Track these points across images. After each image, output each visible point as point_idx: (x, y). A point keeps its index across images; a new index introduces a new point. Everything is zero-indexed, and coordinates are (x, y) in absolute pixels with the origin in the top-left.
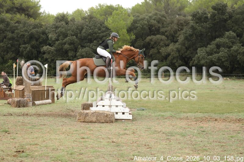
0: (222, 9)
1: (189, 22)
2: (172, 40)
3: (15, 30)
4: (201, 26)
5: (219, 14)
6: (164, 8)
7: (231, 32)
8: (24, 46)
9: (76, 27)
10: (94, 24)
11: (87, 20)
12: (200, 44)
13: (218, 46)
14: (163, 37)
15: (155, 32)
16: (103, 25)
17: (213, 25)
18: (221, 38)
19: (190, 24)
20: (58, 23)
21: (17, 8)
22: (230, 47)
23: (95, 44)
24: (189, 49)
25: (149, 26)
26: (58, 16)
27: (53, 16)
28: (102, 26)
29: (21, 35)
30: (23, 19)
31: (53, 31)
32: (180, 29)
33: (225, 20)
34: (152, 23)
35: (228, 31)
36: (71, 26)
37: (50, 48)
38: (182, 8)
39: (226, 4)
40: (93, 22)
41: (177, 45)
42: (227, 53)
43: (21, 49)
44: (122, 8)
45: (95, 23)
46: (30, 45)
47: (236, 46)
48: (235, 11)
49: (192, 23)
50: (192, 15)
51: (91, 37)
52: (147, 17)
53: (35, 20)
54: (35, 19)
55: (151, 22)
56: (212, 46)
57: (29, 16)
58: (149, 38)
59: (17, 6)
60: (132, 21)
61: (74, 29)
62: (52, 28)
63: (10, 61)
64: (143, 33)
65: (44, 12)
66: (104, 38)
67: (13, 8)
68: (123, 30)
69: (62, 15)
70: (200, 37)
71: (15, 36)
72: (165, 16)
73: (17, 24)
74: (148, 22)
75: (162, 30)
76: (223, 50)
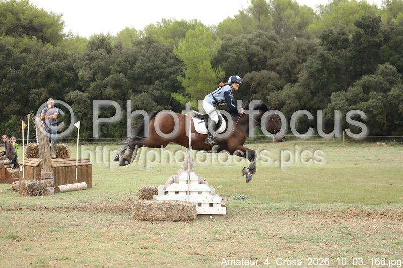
0: (372, 26)
1: (315, 47)
2: (288, 78)
3: (21, 64)
4: (337, 55)
5: (366, 34)
6: (274, 25)
7: (388, 65)
8: (35, 91)
9: (124, 57)
10: (154, 54)
11: (143, 46)
12: (336, 84)
13: (366, 89)
14: (273, 74)
15: (259, 66)
16: (170, 54)
17: (356, 53)
18: (371, 75)
19: (318, 51)
20: (94, 51)
21: (24, 27)
22: (386, 91)
23: (157, 87)
24: (317, 94)
25: (249, 56)
26: (94, 40)
27: (84, 40)
28: (169, 56)
29: (32, 72)
30: (34, 46)
31: (85, 65)
32: (300, 61)
33: (377, 43)
34: (254, 51)
35: (383, 63)
36: (116, 56)
37: (80, 95)
38: (303, 25)
39: (380, 17)
40: (152, 50)
41: (297, 88)
42: (382, 101)
43: (31, 97)
44: (202, 25)
45: (157, 51)
46: (46, 90)
47: (397, 89)
48: (394, 29)
49: (321, 50)
50: (321, 36)
51: (150, 75)
52: (244, 40)
53: (55, 48)
54: (54, 45)
55: (251, 48)
56: (355, 89)
57: (45, 40)
58: (248, 75)
59: (24, 24)
60: (220, 47)
61: (120, 62)
62: (83, 60)
63: (14, 117)
64: (238, 67)
65: (70, 33)
66: (172, 76)
67: (17, 26)
68: (205, 63)
69: (101, 38)
70: (335, 73)
71: (22, 74)
72: (275, 38)
73: (24, 54)
74: (246, 48)
75: (271, 63)
76: (375, 95)
